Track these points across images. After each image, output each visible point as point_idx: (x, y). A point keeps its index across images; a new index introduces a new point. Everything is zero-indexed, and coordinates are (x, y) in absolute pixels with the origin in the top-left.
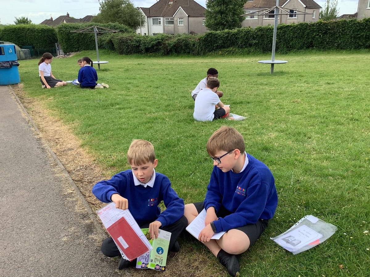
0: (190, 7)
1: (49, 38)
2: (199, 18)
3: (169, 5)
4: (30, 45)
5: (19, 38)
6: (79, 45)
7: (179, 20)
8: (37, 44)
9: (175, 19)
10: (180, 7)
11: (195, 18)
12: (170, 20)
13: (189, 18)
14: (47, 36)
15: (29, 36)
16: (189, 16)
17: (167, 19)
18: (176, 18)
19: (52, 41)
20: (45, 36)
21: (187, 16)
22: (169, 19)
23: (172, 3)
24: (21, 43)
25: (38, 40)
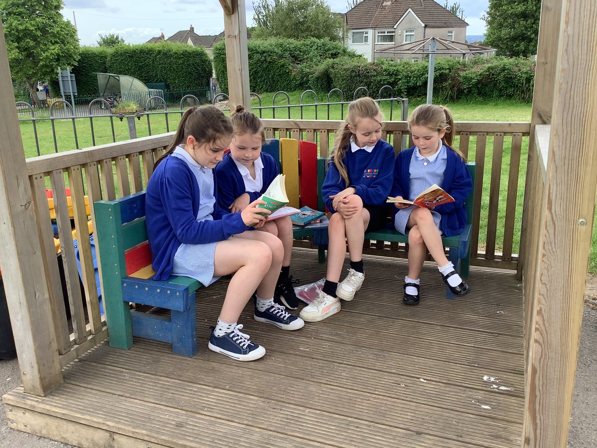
0: (425, 10)
1: (196, 68)
2: (442, 29)
3: (384, 8)
4: (161, 81)
5: (141, 67)
6: (256, 83)
7: (405, 34)
8: (175, 79)
9: (398, 32)
10: (410, 10)
11: (435, 29)
12: (386, 34)
13: (427, 29)
14: (193, 64)
15: (160, 64)
16: (426, 26)
17: (381, 33)
18: (400, 30)
19: (200, 74)
20: (189, 65)
21: (423, 25)
22: (384, 32)
23: (389, 3)
24: (146, 77)
25: (177, 72)
